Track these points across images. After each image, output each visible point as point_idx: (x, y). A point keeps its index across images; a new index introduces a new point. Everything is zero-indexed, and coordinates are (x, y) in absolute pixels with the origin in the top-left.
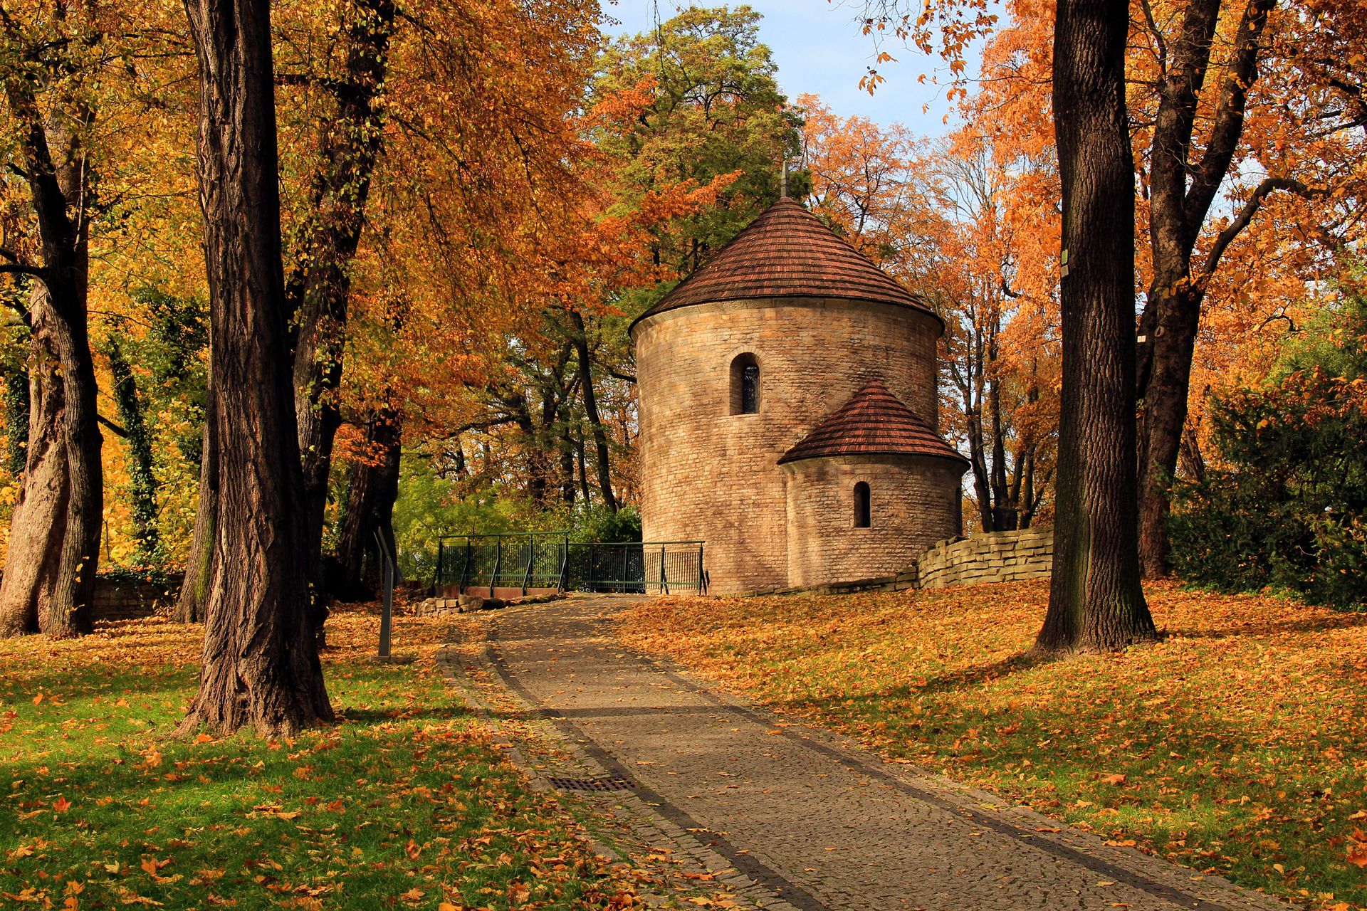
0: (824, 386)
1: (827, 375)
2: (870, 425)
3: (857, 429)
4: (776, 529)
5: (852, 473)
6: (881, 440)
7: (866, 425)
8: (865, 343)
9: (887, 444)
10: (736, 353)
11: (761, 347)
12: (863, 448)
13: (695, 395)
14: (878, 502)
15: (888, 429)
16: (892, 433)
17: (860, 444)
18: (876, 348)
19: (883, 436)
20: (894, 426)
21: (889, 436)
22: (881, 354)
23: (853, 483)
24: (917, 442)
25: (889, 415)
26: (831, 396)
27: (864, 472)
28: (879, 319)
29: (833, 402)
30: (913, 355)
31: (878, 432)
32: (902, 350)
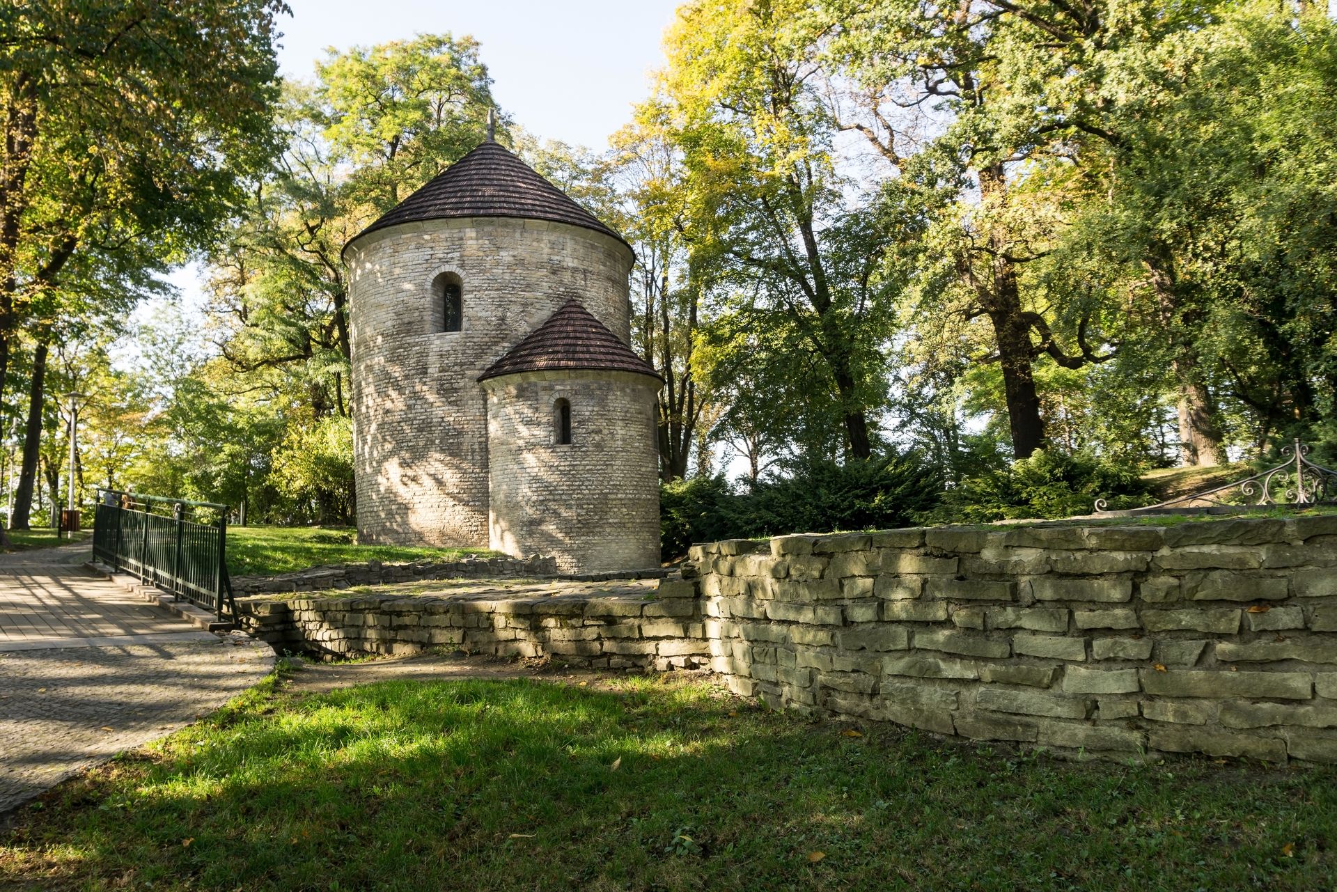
0: (525, 305)
1: (527, 294)
2: (570, 341)
3: (556, 345)
4: (476, 447)
5: (550, 388)
6: (581, 356)
7: (565, 341)
8: (565, 264)
9: (587, 360)
10: (437, 272)
11: (462, 266)
12: (563, 363)
13: (397, 314)
14: (578, 418)
15: (587, 346)
16: (592, 349)
17: (559, 360)
18: (575, 270)
19: (583, 352)
20: (593, 342)
21: (589, 352)
22: (580, 276)
23: (553, 401)
24: (617, 358)
25: (588, 332)
26: (531, 315)
27: (564, 387)
28: (577, 242)
29: (534, 320)
30: (609, 279)
31: (578, 349)
32: (599, 274)
